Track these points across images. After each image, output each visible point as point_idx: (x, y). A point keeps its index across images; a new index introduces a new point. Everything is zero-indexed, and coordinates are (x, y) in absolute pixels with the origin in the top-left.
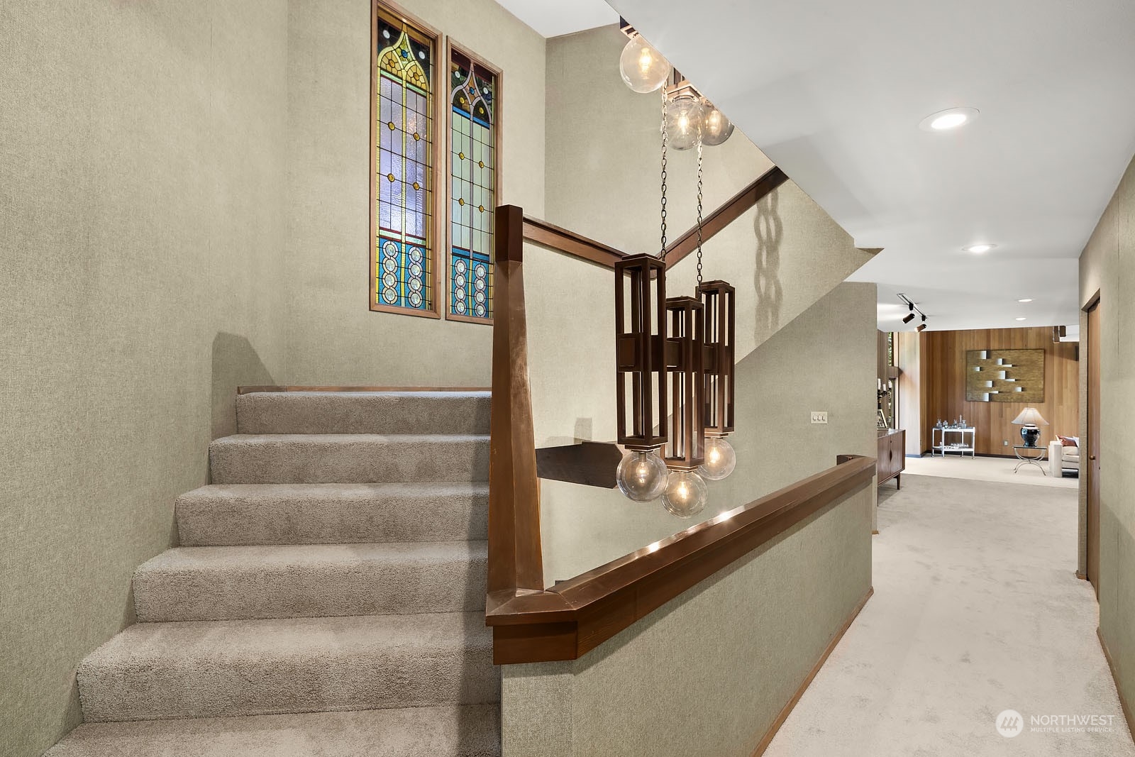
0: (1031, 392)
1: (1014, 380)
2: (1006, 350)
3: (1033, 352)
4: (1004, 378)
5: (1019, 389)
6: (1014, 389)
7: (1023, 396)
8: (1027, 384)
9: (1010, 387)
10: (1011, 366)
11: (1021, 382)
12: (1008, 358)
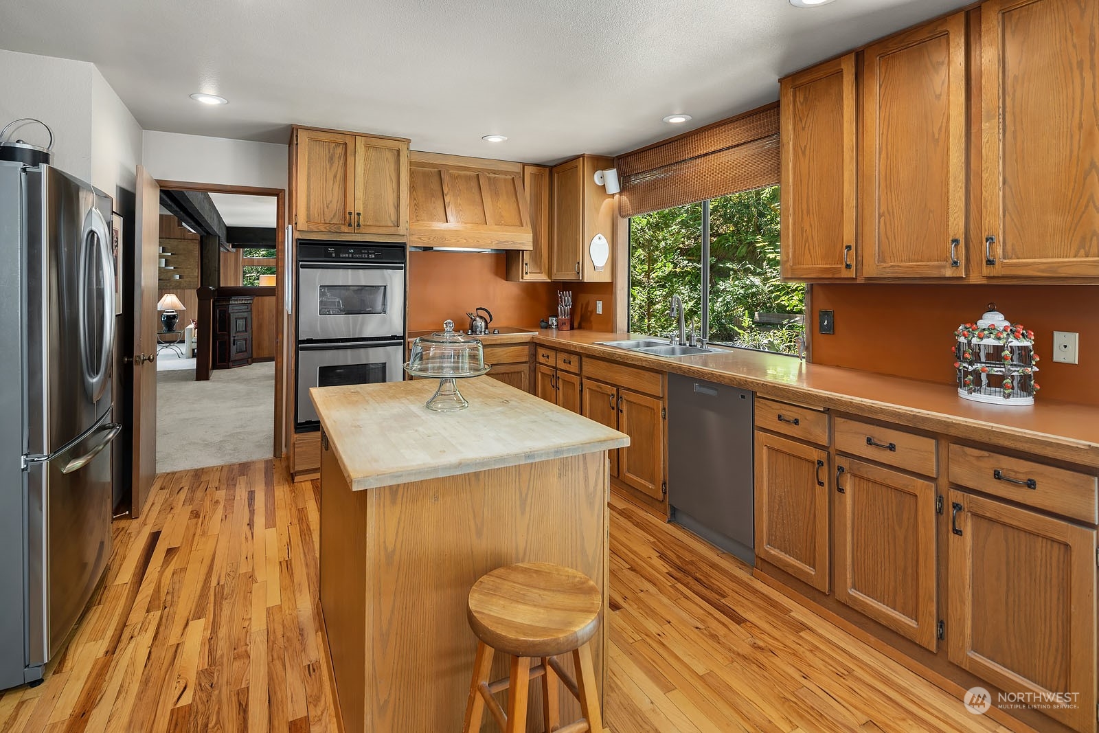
0: (187, 280)
1: (172, 268)
2: (166, 238)
3: (190, 241)
4: (164, 266)
5: (177, 277)
6: (173, 276)
7: (180, 283)
8: (184, 271)
9: (169, 274)
10: (170, 254)
11: (179, 270)
12: (168, 247)
